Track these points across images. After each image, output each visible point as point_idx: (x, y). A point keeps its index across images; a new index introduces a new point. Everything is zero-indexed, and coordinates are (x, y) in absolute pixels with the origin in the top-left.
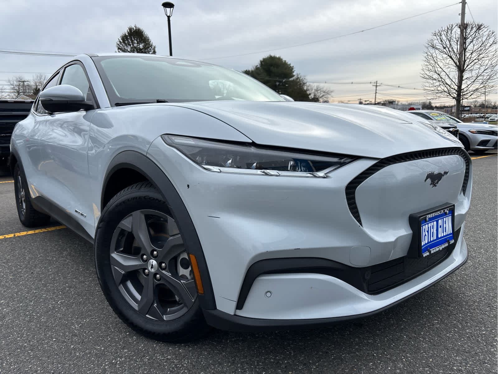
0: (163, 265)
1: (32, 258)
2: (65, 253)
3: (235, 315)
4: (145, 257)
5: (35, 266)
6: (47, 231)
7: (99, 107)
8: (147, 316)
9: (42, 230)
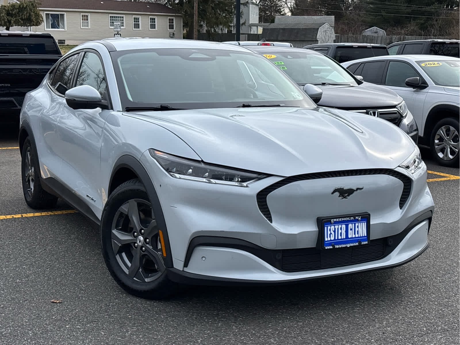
0: (148, 240)
1: (43, 238)
2: (73, 236)
3: (183, 271)
4: (136, 234)
5: (47, 244)
6: (54, 215)
7: (112, 109)
8: (135, 278)
9: (48, 213)
